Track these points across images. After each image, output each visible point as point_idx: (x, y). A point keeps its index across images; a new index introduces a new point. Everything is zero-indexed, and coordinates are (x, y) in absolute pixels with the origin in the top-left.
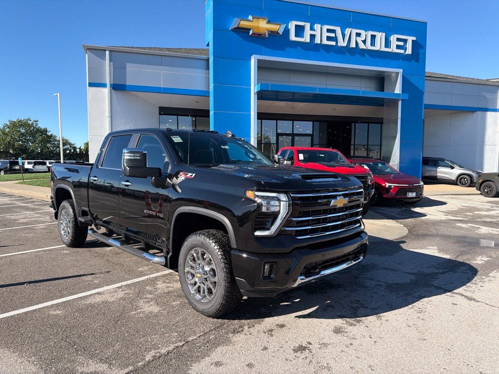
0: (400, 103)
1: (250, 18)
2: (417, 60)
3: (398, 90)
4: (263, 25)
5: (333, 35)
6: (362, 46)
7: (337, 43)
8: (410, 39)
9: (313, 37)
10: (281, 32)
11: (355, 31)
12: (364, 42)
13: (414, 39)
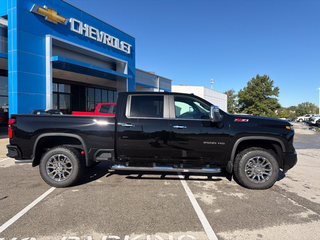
0: (127, 80)
1: (45, 7)
2: (132, 58)
3: (126, 72)
4: (54, 15)
5: (95, 33)
6: (109, 44)
7: (97, 39)
8: (130, 46)
9: (84, 31)
10: (66, 23)
11: (106, 34)
12: (110, 41)
13: (131, 46)
